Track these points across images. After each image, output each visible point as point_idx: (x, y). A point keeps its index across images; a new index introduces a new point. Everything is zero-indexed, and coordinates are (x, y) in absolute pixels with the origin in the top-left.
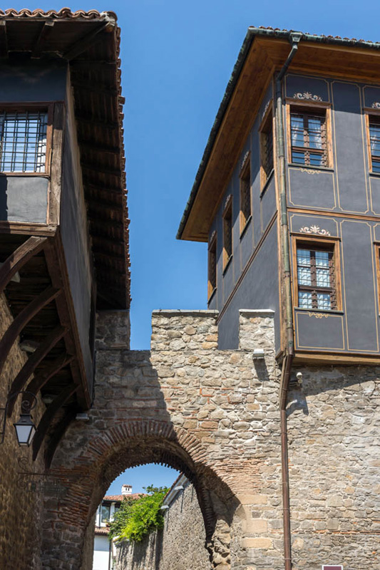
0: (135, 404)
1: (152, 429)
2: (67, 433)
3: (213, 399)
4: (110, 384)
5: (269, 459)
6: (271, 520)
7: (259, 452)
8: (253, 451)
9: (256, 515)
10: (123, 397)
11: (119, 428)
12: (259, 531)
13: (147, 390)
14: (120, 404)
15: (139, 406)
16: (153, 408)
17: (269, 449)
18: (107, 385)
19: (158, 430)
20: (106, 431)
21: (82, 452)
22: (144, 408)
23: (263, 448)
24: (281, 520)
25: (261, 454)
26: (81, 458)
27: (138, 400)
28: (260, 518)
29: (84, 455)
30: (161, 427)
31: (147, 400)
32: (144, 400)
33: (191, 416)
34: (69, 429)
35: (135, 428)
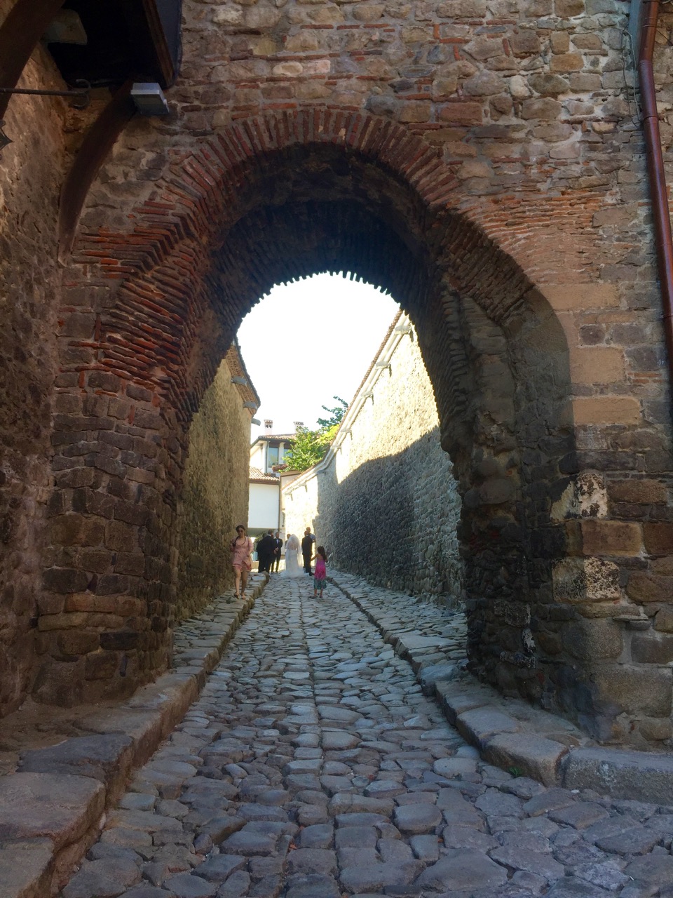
0: (279, 70)
1: (321, 128)
2: (117, 149)
3: (466, 47)
4: (219, 24)
5: (616, 189)
6: (631, 347)
7: (589, 172)
8: (576, 171)
9: (592, 336)
10: (248, 56)
11: (241, 130)
12: (604, 378)
13: (308, 36)
14: (242, 72)
15: (289, 74)
16: (322, 77)
17: (615, 165)
18: (211, 27)
19: (337, 130)
20: (210, 138)
21: (154, 193)
22: (301, 80)
23: (600, 162)
24: (659, 346)
25: (595, 178)
26: (151, 207)
27: (285, 59)
28: (603, 345)
29: (158, 200)
30: (343, 124)
31: (308, 58)
32: (300, 60)
33: (414, 92)
34: (121, 138)
35: (281, 126)
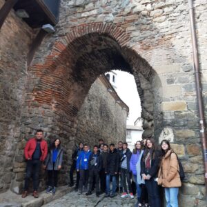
0: (83, 15)
5: (180, 33)
6: (184, 84)
7: (171, 29)
8: (167, 30)
9: (170, 81)
11: (72, 33)
17: (180, 25)
19: (97, 29)
20: (65, 37)
22: (88, 17)
23: (175, 26)
24: (194, 83)
26: (49, 57)
27: (85, 12)
28: (174, 84)
29: (51, 55)
31: (91, 10)
32: (88, 11)
33: (119, 15)
35: (82, 30)
